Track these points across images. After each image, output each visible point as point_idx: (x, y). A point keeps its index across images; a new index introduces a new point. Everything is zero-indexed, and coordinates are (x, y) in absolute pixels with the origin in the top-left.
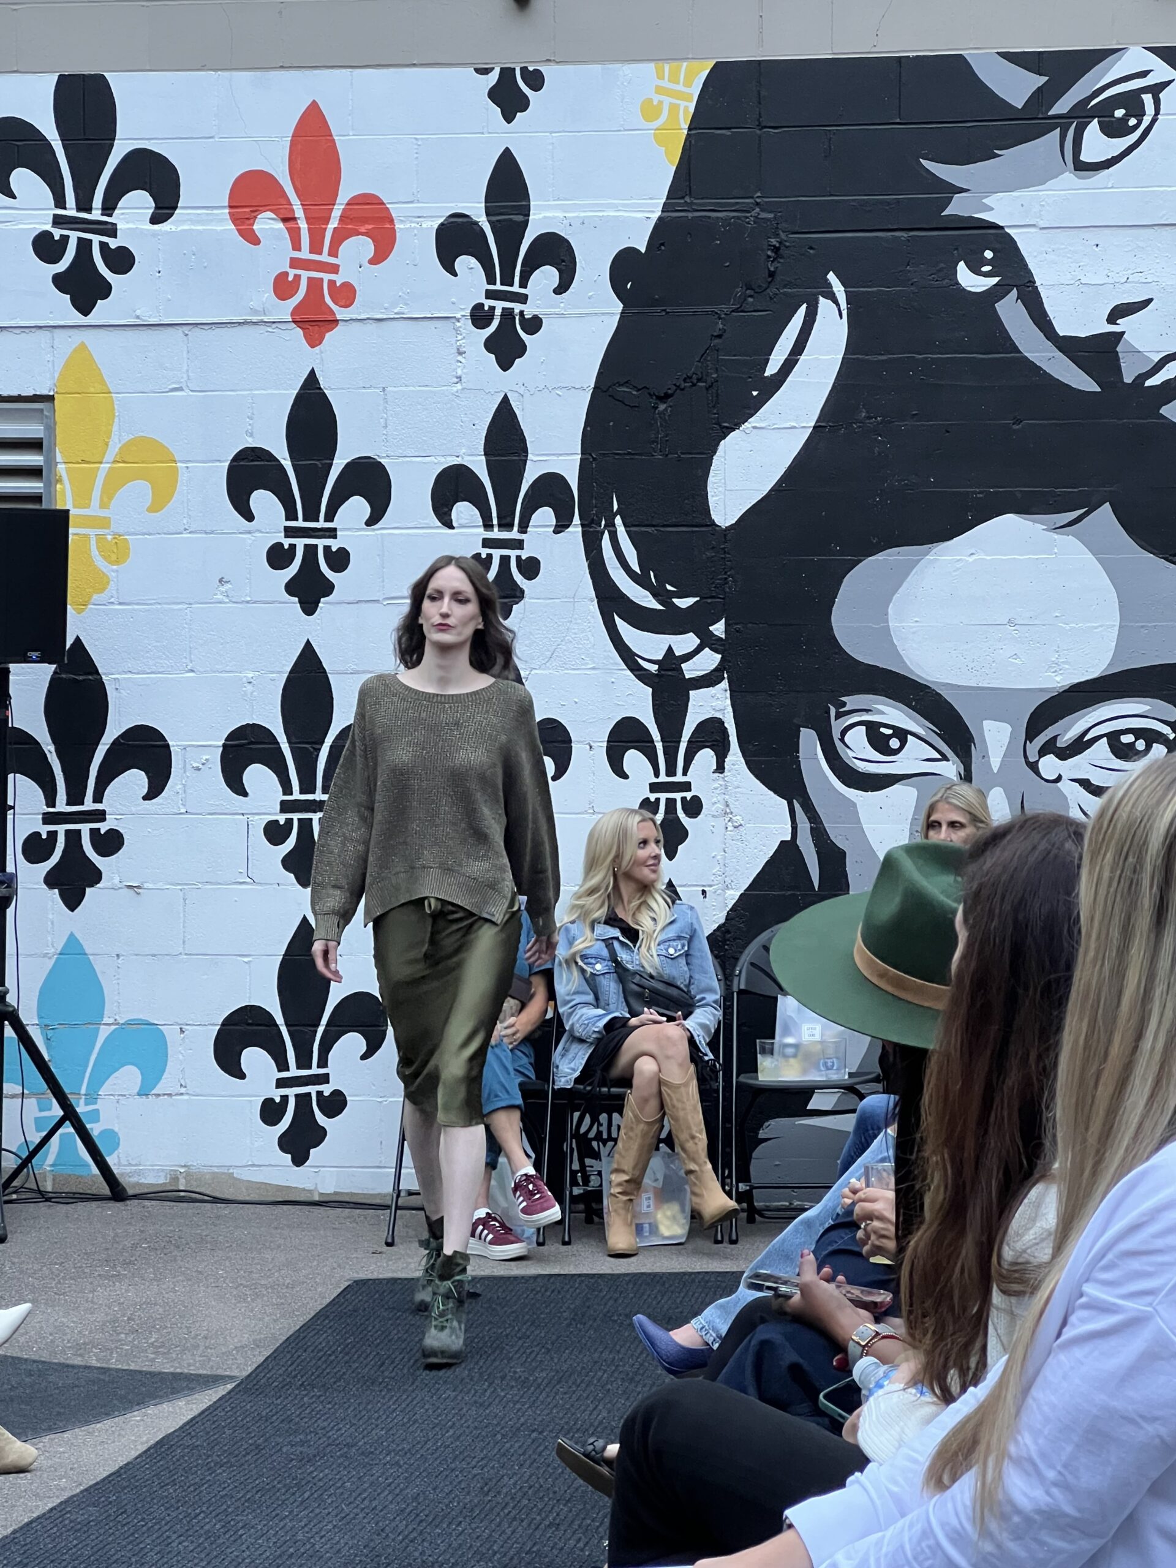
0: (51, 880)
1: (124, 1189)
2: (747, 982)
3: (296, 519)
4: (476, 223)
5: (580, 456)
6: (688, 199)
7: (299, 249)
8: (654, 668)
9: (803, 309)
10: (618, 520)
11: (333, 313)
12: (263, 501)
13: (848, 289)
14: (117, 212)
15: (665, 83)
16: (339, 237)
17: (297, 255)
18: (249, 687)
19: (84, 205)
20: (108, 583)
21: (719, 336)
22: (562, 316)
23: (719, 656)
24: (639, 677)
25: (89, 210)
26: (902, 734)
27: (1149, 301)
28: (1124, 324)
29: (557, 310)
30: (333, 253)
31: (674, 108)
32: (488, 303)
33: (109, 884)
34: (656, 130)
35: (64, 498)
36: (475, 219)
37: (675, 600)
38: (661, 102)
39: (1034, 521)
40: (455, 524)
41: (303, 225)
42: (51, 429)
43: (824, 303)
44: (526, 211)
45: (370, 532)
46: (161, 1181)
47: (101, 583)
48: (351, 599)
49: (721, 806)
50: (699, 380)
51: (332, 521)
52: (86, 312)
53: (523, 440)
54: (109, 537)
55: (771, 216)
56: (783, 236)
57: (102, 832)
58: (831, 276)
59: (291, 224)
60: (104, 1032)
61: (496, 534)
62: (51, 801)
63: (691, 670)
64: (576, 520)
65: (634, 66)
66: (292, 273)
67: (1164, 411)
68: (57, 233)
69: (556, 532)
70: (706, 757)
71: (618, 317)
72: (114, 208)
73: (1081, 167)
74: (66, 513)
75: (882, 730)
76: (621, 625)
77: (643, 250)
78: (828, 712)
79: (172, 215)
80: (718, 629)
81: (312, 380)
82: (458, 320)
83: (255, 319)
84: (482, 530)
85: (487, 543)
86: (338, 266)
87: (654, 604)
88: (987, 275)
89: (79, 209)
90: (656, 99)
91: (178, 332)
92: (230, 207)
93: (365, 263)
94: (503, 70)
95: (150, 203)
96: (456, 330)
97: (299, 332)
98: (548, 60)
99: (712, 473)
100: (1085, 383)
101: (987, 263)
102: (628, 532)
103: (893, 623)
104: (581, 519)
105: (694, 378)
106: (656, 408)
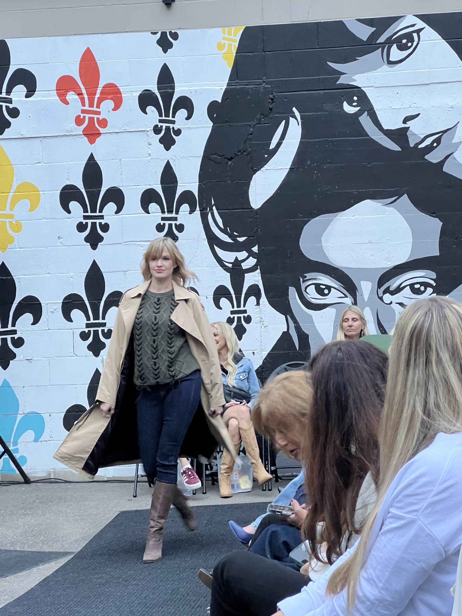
1: (29, 479)
3: (88, 212)
4: (154, 93)
5: (198, 184)
6: (237, 81)
7: (85, 106)
8: (230, 266)
9: (284, 122)
10: (214, 208)
11: (99, 131)
12: (74, 205)
13: (301, 114)
14: (12, 93)
15: (226, 36)
16: (100, 101)
17: (84, 108)
18: (71, 279)
20: (14, 240)
21: (251, 134)
22: (189, 128)
23: (256, 260)
24: (225, 269)
25: (1, 93)
26: (329, 288)
27: (419, 114)
28: (409, 124)
29: (187, 126)
30: (98, 107)
31: (230, 46)
32: (159, 125)
33: (19, 359)
34: (223, 54)
36: (153, 91)
37: (238, 239)
38: (224, 43)
39: (378, 202)
40: (150, 212)
41: (86, 96)
43: (292, 120)
44: (173, 88)
45: (117, 216)
46: (44, 475)
47: (11, 240)
48: (111, 243)
49: (259, 319)
50: (244, 152)
51: (102, 212)
53: (176, 178)
54: (14, 222)
55: (269, 86)
56: (275, 94)
57: (16, 338)
58: (294, 109)
59: (81, 96)
60: (19, 417)
61: (167, 215)
63: (245, 266)
64: (198, 208)
65: (213, 29)
66: (82, 115)
67: (426, 157)
69: (190, 213)
70: (252, 300)
71: (211, 128)
72: (11, 93)
73: (390, 63)
75: (321, 286)
76: (217, 249)
77: (220, 102)
78: (299, 280)
79: (33, 94)
80: (255, 249)
81: (92, 157)
82: (148, 132)
83: (68, 134)
84: (161, 214)
85: (163, 219)
86: (100, 112)
87: (229, 240)
88: (355, 106)
90: (223, 42)
91: (38, 140)
92: (57, 90)
93: (111, 110)
94: (162, 33)
95: (25, 89)
96: (148, 135)
97: (86, 138)
98: (180, 28)
99: (250, 188)
100: (395, 147)
101: (355, 101)
102: (218, 213)
103: (323, 245)
104: (199, 208)
105: (242, 150)
106: (227, 163)
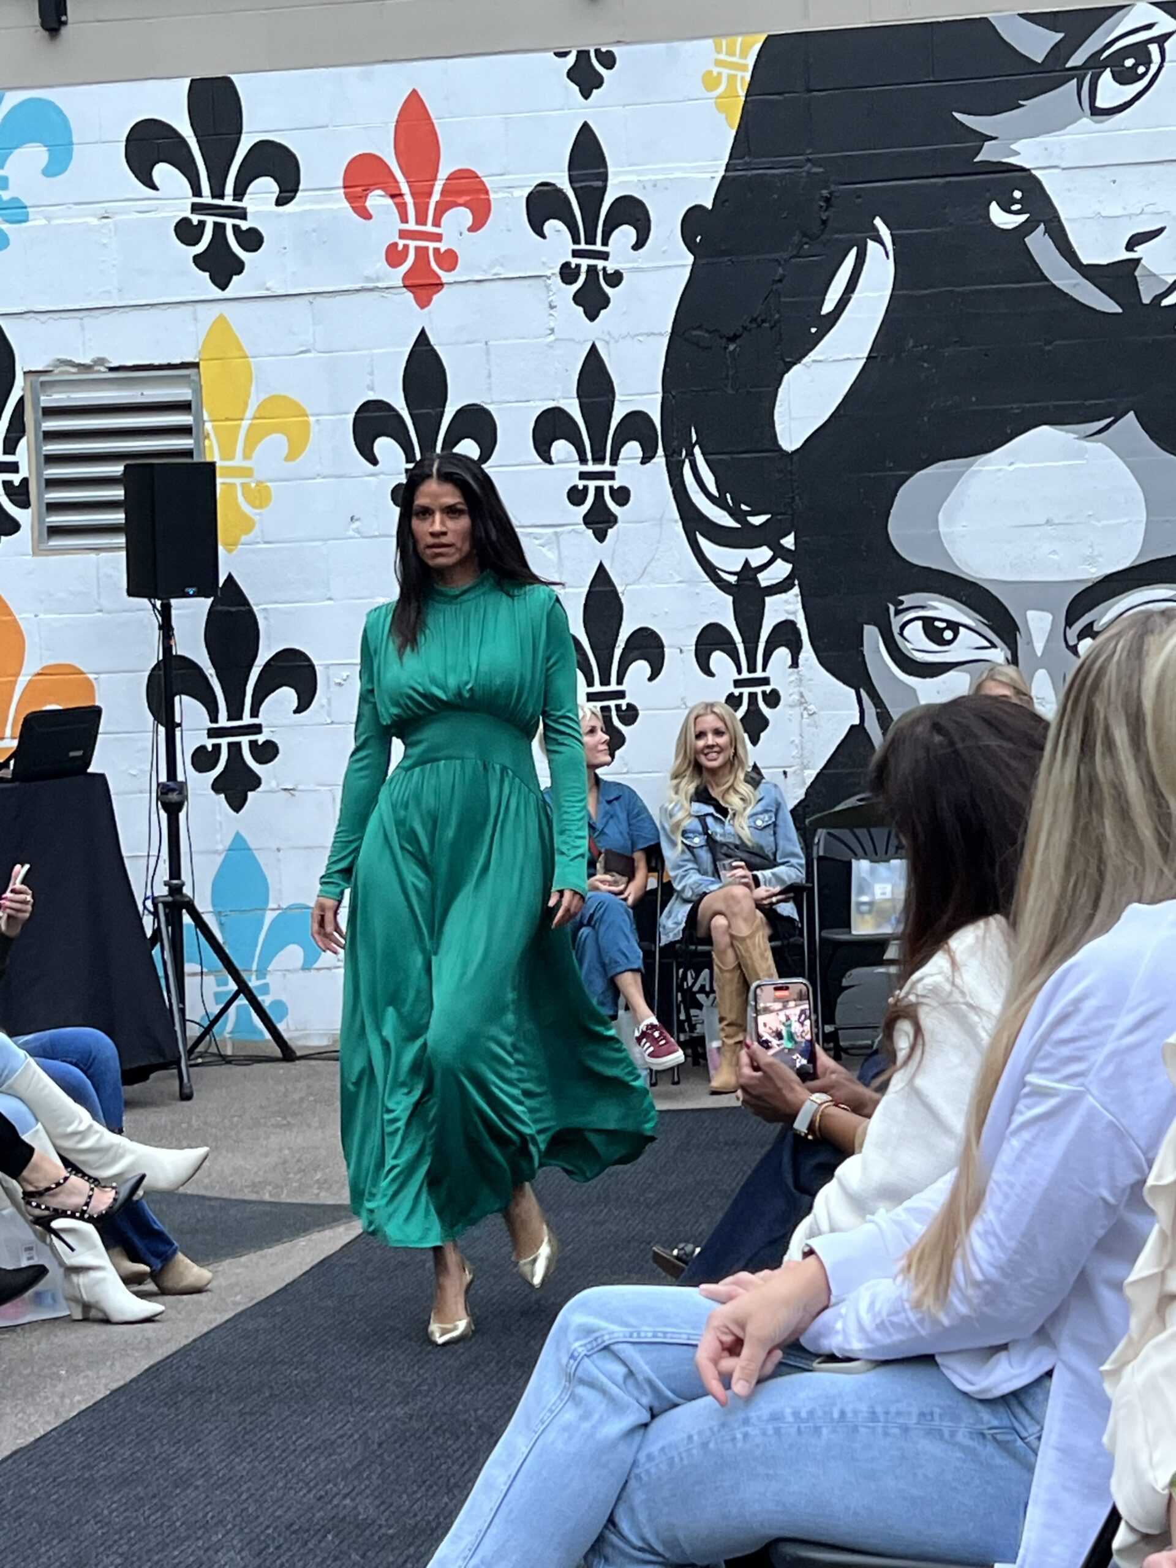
0: (217, 786)
1: (293, 1052)
2: (825, 850)
4: (560, 191)
5: (659, 397)
6: (747, 159)
7: (407, 222)
8: (733, 579)
9: (853, 253)
10: (697, 450)
11: (439, 278)
13: (893, 232)
14: (246, 197)
15: (722, 57)
16: (442, 209)
17: (405, 226)
19: (218, 193)
20: (253, 525)
21: (780, 281)
22: (640, 269)
23: (789, 566)
24: (720, 587)
25: (222, 196)
26: (954, 626)
27: (1162, 230)
28: (1140, 251)
29: (635, 265)
30: (437, 223)
31: (732, 79)
33: (267, 788)
34: (717, 98)
35: (212, 452)
36: (559, 186)
37: (750, 519)
38: (719, 74)
39: (1067, 431)
40: (554, 460)
41: (409, 199)
42: (198, 391)
43: (872, 245)
44: (604, 177)
46: (325, 1043)
47: (248, 525)
49: (796, 697)
50: (763, 321)
52: (223, 287)
53: (610, 382)
54: (253, 485)
55: (821, 170)
56: (833, 188)
57: (260, 743)
58: (878, 222)
59: (398, 200)
60: (269, 917)
61: (591, 467)
62: (214, 717)
63: (765, 579)
64: (660, 451)
65: (694, 43)
66: (401, 243)
68: (195, 219)
69: (643, 463)
70: (782, 654)
71: (690, 268)
72: (244, 194)
73: (1096, 112)
74: (212, 465)
75: (937, 623)
76: (703, 543)
77: (709, 206)
78: (888, 609)
79: (293, 198)
80: (789, 542)
81: (423, 339)
82: (549, 278)
83: (371, 285)
84: (578, 464)
85: (583, 476)
86: (441, 235)
87: (731, 523)
88: (1016, 213)
89: (213, 197)
90: (716, 70)
91: (304, 301)
92: (345, 187)
93: (466, 232)
94: (579, 52)
95: (275, 188)
96: (548, 287)
97: (409, 296)
98: (619, 42)
99: (778, 403)
100: (1108, 305)
101: (1016, 202)
102: (706, 460)
103: (942, 529)
104: (664, 450)
105: (759, 319)
106: (726, 348)
